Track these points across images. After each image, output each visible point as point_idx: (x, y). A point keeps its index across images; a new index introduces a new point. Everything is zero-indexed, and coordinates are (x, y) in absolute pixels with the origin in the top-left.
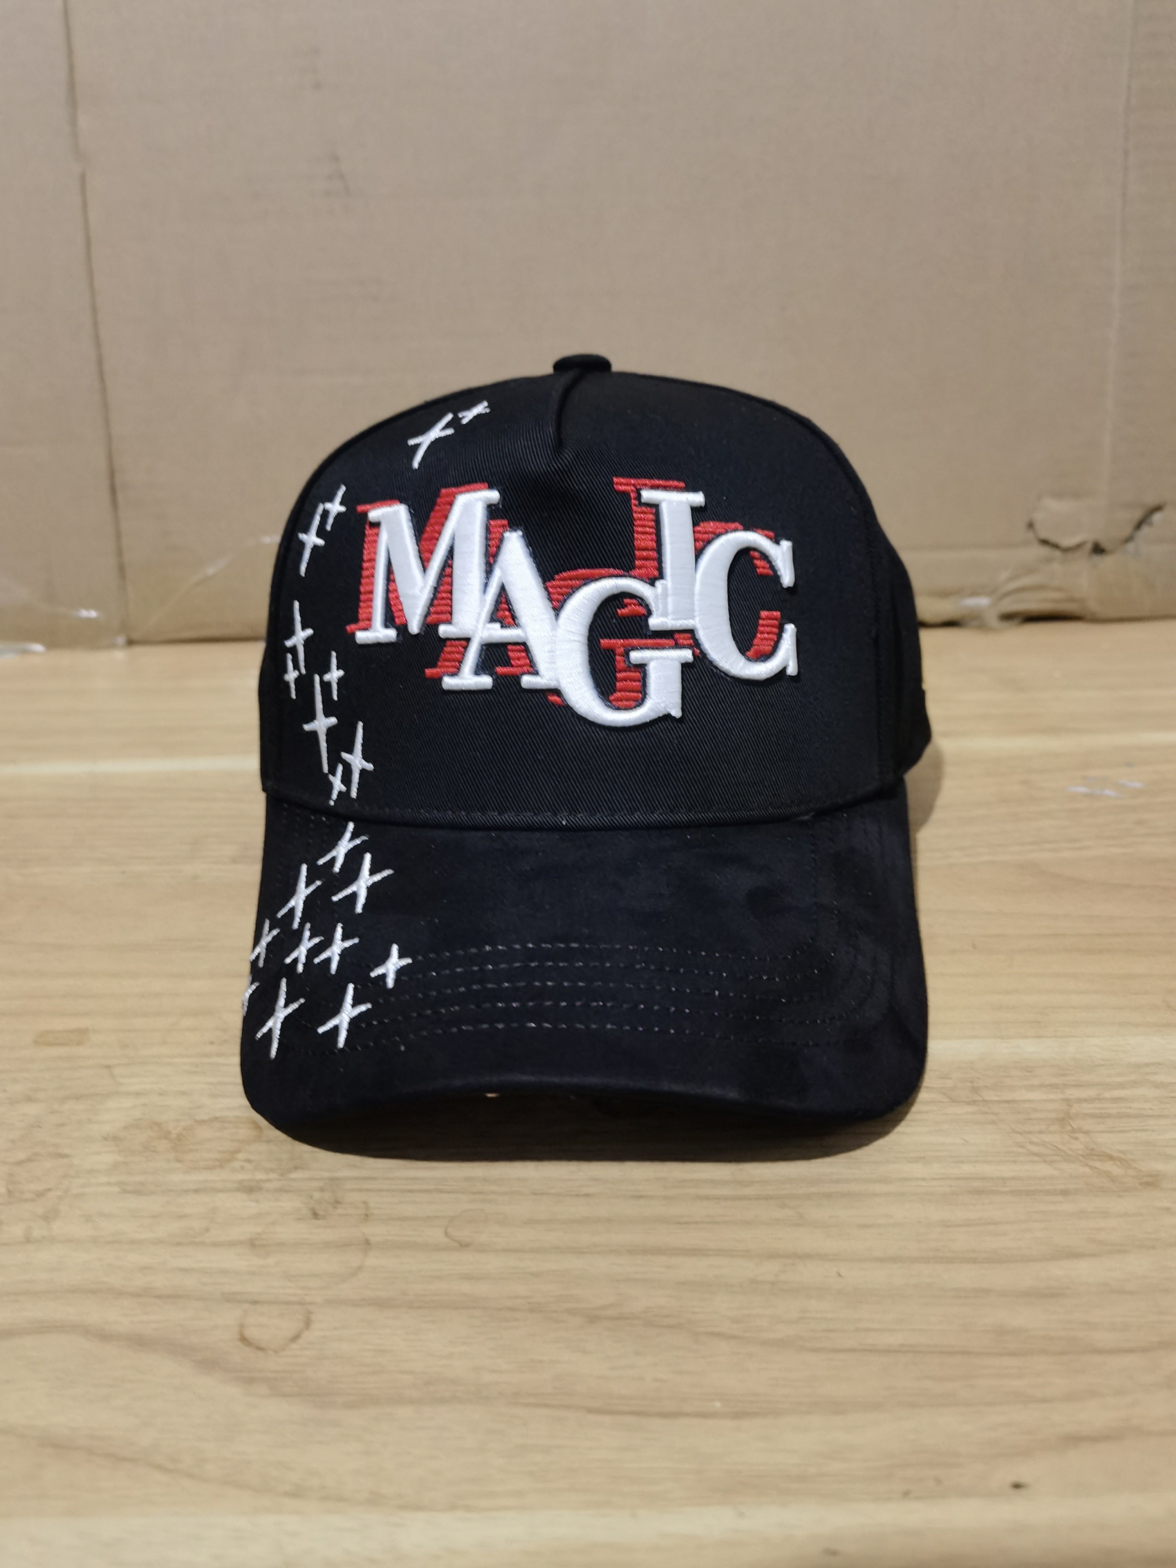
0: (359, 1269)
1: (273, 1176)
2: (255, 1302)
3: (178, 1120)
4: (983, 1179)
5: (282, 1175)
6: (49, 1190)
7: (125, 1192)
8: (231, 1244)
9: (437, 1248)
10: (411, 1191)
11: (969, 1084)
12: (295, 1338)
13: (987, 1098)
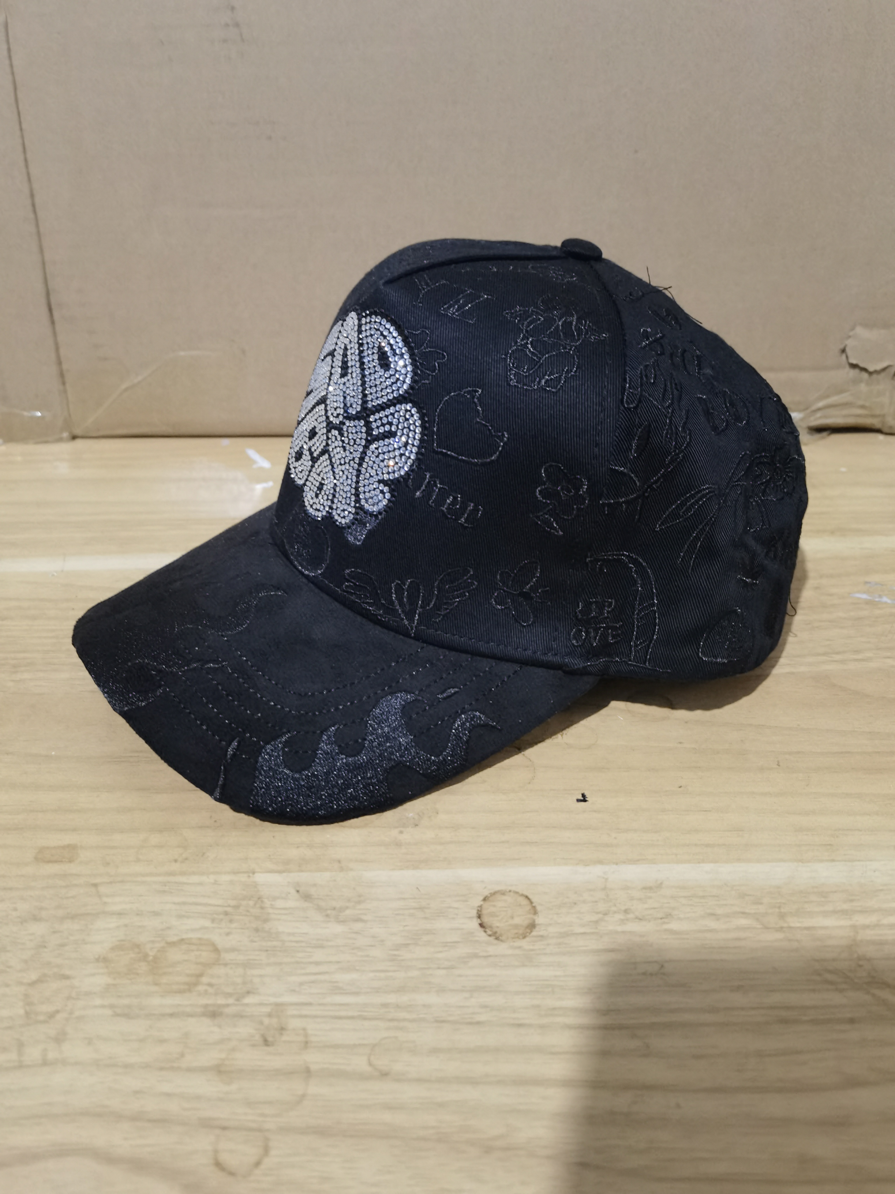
0: (304, 1096)
1: (231, 1001)
2: (224, 1128)
3: (153, 942)
4: (788, 1008)
5: (238, 1000)
6: (58, 1012)
7: (118, 1015)
8: (203, 1070)
9: (363, 1077)
10: (340, 1018)
11: (777, 910)
12: (258, 1164)
13: (792, 925)
